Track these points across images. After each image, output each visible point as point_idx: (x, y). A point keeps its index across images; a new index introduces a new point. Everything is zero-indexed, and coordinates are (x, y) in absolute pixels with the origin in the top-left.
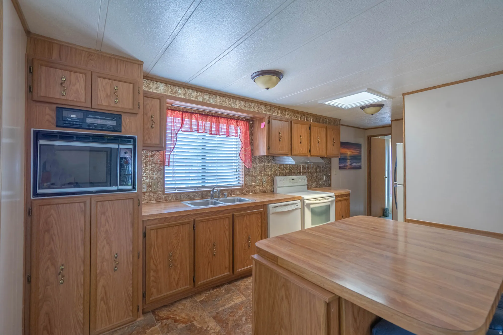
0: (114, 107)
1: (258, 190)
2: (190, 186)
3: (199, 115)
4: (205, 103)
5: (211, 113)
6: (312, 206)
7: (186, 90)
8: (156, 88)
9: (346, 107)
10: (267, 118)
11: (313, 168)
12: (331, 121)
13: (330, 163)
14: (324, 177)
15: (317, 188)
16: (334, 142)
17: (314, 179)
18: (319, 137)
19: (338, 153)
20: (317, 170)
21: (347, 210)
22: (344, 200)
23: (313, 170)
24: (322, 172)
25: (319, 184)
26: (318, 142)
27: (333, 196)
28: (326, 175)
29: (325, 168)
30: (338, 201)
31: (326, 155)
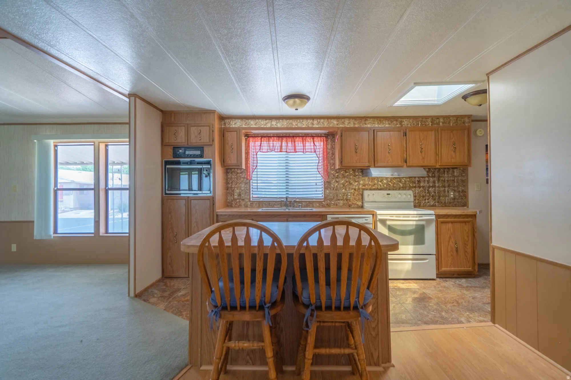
0: (199, 143)
1: (341, 204)
2: (268, 196)
3: (275, 138)
5: (289, 134)
6: (388, 223)
7: (257, 120)
8: (235, 124)
9: (440, 103)
10: (340, 131)
11: (428, 182)
12: (451, 120)
13: (464, 176)
14: (452, 193)
15: (438, 207)
16: (455, 147)
17: (430, 195)
18: (422, 143)
19: (464, 161)
20: (437, 185)
21: (468, 237)
22: (460, 222)
23: (428, 185)
24: (448, 187)
25: (441, 202)
26: (421, 149)
27: (430, 215)
28: (455, 191)
29: (453, 182)
30: (442, 222)
31: (439, 164)
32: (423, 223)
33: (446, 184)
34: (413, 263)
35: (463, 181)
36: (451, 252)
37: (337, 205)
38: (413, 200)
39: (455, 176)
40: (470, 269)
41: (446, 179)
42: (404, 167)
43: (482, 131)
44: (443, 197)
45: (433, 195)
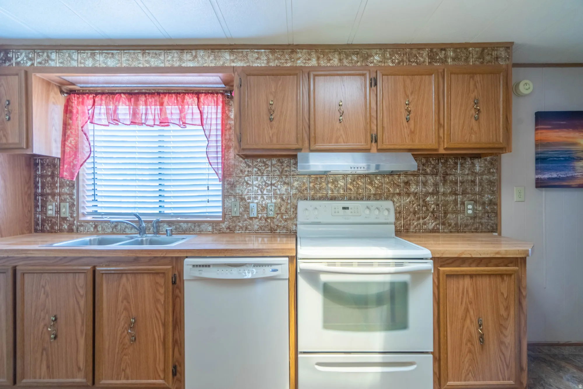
1: (256, 227)
4: (96, 68)
6: (324, 278)
10: (238, 75)
11: (425, 184)
12: (470, 53)
13: (493, 172)
14: (470, 207)
15: (442, 232)
16: (479, 110)
17: (427, 210)
18: (408, 101)
19: (497, 140)
20: (442, 190)
21: (507, 308)
22: (490, 275)
23: (424, 190)
24: (462, 194)
25: (448, 223)
26: (407, 113)
27: (422, 259)
28: (475, 202)
29: (473, 184)
30: (449, 276)
31: (444, 146)
32: (406, 278)
33: (459, 188)
34: (383, 373)
35: (491, 183)
36: (469, 344)
37: (246, 228)
38: (392, 219)
39: (476, 173)
40: (512, 382)
41: (460, 179)
42: (371, 151)
43: (529, 85)
44: (452, 213)
45: (434, 209)
